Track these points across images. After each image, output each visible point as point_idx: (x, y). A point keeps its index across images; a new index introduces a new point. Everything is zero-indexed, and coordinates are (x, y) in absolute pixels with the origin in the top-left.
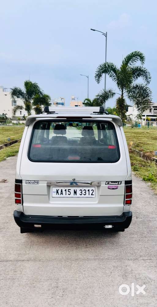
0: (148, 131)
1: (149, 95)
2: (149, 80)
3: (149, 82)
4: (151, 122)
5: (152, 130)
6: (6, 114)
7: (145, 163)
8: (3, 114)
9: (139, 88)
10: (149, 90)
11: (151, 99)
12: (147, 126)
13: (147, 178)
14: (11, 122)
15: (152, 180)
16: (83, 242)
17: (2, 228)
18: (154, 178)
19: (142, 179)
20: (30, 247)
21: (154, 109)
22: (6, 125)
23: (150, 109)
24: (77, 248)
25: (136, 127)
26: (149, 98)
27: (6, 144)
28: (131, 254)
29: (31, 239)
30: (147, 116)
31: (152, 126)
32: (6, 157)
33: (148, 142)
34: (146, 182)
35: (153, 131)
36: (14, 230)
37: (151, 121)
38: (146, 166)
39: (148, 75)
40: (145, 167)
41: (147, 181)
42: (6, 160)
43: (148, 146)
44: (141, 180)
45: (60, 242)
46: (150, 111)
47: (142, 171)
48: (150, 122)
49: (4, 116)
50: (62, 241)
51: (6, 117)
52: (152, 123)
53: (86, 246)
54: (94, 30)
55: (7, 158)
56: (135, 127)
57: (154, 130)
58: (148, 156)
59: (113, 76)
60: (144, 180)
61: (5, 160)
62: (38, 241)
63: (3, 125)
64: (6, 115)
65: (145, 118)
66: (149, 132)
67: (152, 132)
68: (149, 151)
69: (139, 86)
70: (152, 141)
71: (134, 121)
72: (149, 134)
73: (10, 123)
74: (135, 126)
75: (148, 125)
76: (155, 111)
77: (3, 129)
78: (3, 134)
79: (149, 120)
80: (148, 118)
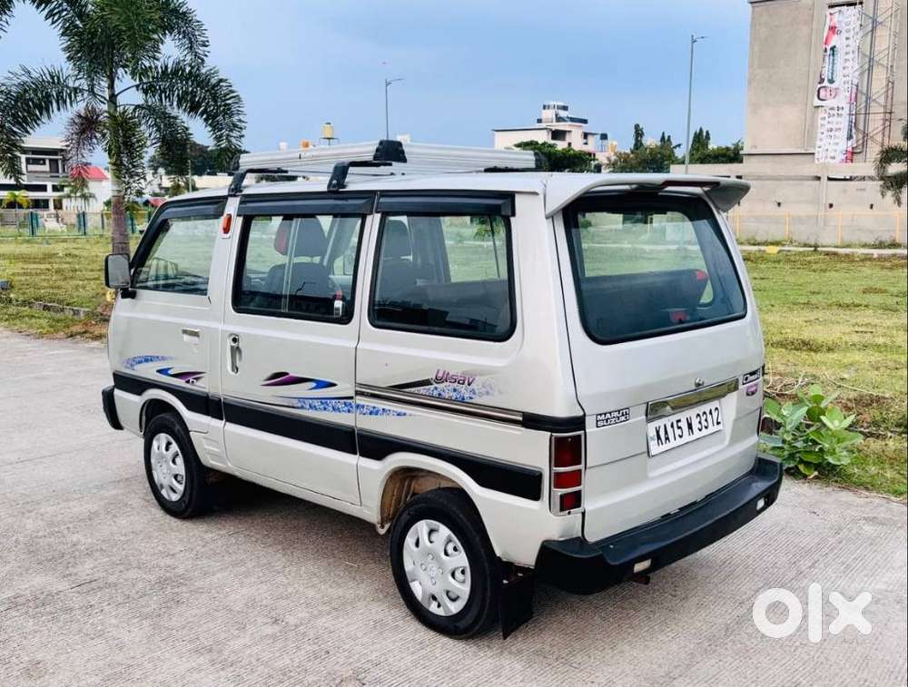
21: (30, 161)
76: (32, 167)
79: (25, 205)
80: (16, 196)
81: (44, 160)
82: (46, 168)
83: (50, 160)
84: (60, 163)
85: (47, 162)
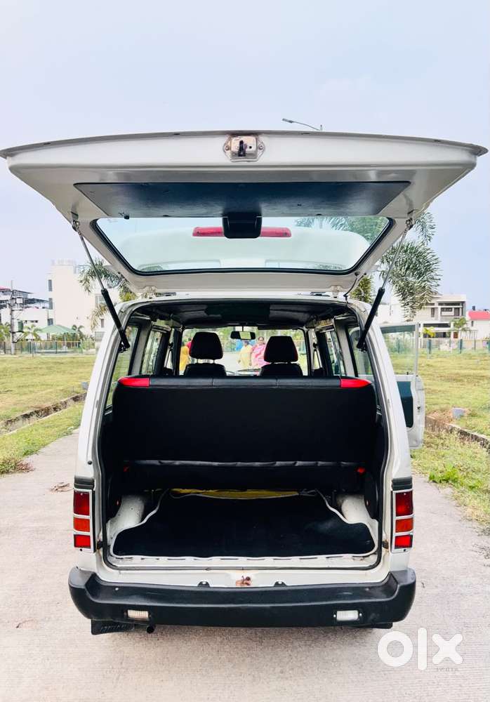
0: (431, 362)
1: (433, 267)
2: (430, 231)
3: (430, 237)
4: (437, 339)
5: (439, 359)
6: (81, 327)
7: (431, 438)
8: (75, 326)
9: (406, 251)
10: (433, 256)
11: (437, 277)
12: (426, 350)
13: (440, 475)
14: (93, 344)
15: (455, 481)
16: (272, 659)
17: (42, 620)
18: (459, 475)
19: (428, 479)
20: (118, 679)
21: (443, 310)
22: (82, 352)
23: (433, 309)
24: (254, 680)
25: (399, 352)
26: (432, 274)
27: (77, 397)
28: (415, 698)
29: (120, 651)
30: (425, 325)
31: (439, 349)
32: (73, 427)
33: (432, 388)
34: (438, 485)
35: (441, 362)
36: (75, 626)
37: (436, 337)
38: (433, 445)
39: (429, 220)
40: (431, 446)
41: (440, 482)
42: (71, 434)
43: (433, 397)
44: (425, 482)
45: (205, 660)
46: (433, 314)
47: (424, 458)
48: (434, 340)
49: (76, 332)
50: (210, 657)
51: (81, 333)
52: (438, 344)
53: (282, 672)
54: (291, 122)
55: (75, 429)
56: (397, 353)
57: (444, 360)
58: (435, 421)
59: (342, 225)
60: (434, 481)
61: (68, 434)
62: (142, 659)
63: (73, 352)
64: (81, 330)
65: (422, 330)
66: (434, 364)
67: (439, 364)
68: (436, 407)
69: (407, 247)
70: (442, 385)
71: (394, 339)
72: (432, 369)
73: (89, 348)
74: (396, 351)
75: (430, 348)
76: (444, 313)
77: (72, 362)
78: (71, 374)
79: (432, 335)
80: (427, 330)
81: (451, 308)
82: (452, 313)
83: (455, 308)
84: (461, 309)
85: (453, 310)
